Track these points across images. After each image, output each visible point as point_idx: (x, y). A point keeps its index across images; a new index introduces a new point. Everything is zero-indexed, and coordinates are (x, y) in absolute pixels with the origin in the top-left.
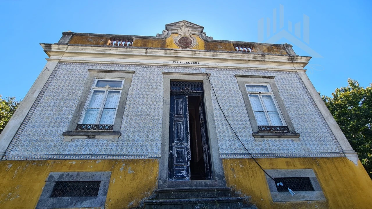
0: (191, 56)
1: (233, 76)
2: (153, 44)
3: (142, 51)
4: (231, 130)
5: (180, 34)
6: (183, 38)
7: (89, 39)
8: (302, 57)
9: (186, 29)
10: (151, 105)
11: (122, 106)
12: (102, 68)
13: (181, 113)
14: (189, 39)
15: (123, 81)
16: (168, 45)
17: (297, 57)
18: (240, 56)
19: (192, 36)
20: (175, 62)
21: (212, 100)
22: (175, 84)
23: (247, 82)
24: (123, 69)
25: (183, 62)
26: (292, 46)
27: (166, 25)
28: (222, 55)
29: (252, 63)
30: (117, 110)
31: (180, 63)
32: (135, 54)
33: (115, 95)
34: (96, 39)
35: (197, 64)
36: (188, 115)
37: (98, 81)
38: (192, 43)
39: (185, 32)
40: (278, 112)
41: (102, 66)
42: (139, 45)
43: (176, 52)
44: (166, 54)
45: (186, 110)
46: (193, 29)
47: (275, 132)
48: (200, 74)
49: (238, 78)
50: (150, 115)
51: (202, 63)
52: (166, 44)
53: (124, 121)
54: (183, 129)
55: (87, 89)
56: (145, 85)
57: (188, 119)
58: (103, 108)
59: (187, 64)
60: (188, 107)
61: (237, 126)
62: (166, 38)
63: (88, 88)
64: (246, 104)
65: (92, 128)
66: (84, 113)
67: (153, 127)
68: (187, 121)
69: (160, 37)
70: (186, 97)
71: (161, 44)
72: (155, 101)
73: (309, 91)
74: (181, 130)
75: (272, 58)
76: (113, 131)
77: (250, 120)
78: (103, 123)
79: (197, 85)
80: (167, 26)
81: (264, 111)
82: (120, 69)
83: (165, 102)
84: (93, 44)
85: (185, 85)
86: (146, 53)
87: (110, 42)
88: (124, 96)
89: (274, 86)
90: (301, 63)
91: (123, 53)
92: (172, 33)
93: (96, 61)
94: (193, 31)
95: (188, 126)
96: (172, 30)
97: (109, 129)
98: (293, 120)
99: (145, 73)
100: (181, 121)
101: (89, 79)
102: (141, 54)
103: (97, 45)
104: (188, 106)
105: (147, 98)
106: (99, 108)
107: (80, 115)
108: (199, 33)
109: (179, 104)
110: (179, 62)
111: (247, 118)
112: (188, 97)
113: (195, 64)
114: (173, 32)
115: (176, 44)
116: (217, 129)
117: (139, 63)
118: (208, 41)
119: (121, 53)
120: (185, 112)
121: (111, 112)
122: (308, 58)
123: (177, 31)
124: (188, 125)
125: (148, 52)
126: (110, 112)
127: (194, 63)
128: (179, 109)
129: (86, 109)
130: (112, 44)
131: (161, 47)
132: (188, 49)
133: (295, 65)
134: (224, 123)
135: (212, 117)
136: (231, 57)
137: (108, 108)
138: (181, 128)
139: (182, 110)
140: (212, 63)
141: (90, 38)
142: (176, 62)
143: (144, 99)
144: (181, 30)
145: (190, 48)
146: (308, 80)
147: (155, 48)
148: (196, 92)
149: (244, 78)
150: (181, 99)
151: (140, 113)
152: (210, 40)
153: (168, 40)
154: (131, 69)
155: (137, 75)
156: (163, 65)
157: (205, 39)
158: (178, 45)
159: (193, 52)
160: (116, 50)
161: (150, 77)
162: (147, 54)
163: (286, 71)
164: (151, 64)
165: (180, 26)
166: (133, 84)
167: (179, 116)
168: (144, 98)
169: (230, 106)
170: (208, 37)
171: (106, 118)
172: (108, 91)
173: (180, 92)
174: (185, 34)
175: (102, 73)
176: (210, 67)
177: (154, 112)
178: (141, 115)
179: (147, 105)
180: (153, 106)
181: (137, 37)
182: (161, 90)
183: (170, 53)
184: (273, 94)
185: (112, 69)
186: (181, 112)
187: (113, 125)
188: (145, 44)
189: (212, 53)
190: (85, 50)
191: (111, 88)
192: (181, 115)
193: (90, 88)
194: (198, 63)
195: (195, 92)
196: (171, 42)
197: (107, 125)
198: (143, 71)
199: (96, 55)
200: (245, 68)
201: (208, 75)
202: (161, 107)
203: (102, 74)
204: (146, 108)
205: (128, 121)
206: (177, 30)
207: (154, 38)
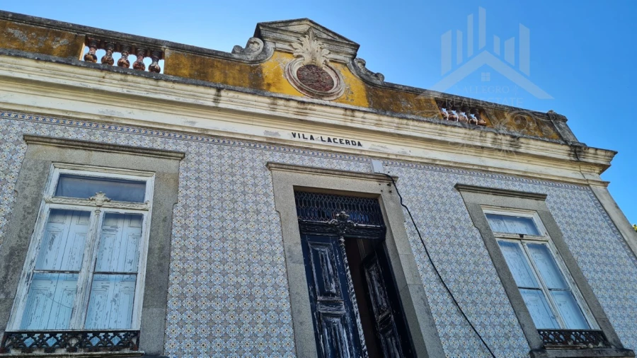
0: (342, 123)
1: (450, 187)
2: (225, 75)
3: (206, 95)
4: (477, 342)
5: (299, 56)
6: (308, 67)
7: (10, 30)
8: (596, 149)
9: (315, 45)
10: (249, 263)
11: (160, 265)
12: (71, 134)
13: (334, 290)
14: (325, 72)
15: (150, 181)
16: (270, 82)
17: (587, 150)
18: (463, 135)
19: (332, 65)
20: (297, 135)
21: (415, 253)
22: (305, 201)
23: (487, 206)
24: (146, 143)
25: (320, 136)
26: (567, 120)
27: (258, 25)
28: (420, 129)
29: (489, 155)
30: (141, 277)
31: (312, 138)
32: (181, 100)
33: (124, 228)
34: (38, 35)
35: (357, 147)
36: (354, 296)
37: (62, 176)
38: (333, 85)
39: (312, 50)
40: (573, 291)
41: (70, 125)
42: (185, 72)
43: (302, 106)
44: (274, 110)
45: (344, 279)
46: (332, 46)
47: (581, 349)
48: (372, 177)
49: (465, 194)
50: (251, 298)
51: (368, 144)
52: (263, 79)
53: (174, 317)
54: (348, 338)
55: (28, 203)
56: (222, 200)
57: (356, 310)
58: (92, 270)
59: (329, 144)
60: (349, 272)
61: (491, 332)
62: (260, 61)
63: (30, 199)
64: (497, 266)
65: (40, 344)
66: (22, 289)
67: (267, 336)
68: (353, 317)
69: (244, 57)
70: (340, 242)
71: (249, 79)
72: (260, 252)
73: (626, 239)
74: (342, 344)
75: (535, 147)
76: (142, 354)
77: (516, 313)
78: (100, 327)
79: (365, 207)
80: (261, 28)
81: (541, 287)
82: (135, 142)
83: (288, 256)
84: (31, 50)
85: (333, 204)
86: (216, 101)
87: (85, 50)
88: (160, 231)
89: (547, 218)
90: (596, 165)
91: (144, 94)
92: (275, 50)
93: (50, 109)
94: (333, 51)
95: (361, 332)
96: (276, 40)
97: (126, 346)
98: (609, 313)
99: (216, 161)
100: (337, 316)
101: (30, 169)
102: (200, 102)
103: (44, 54)
104: (350, 269)
105: (236, 241)
106: (77, 272)
107: (12, 295)
108: (348, 60)
109: (325, 261)
110: (308, 136)
111: (508, 309)
112: (345, 243)
113: (351, 146)
114: (279, 45)
115: (292, 84)
116: (442, 339)
117: (196, 128)
118: (373, 85)
119: (135, 92)
120: (345, 287)
121: (114, 287)
122: (609, 154)
123: (291, 45)
124: (360, 326)
125: (222, 98)
126: (111, 286)
127: (347, 142)
128: (327, 277)
129: (29, 276)
130: (95, 58)
131: (250, 87)
132: (326, 101)
133: (584, 168)
134: (457, 323)
135: (425, 304)
136: (440, 135)
137: (110, 273)
138: (340, 337)
139: (335, 280)
140: (394, 148)
141: (15, 28)
142: (301, 136)
143: (226, 245)
144: (302, 44)
145: (332, 98)
146: (617, 210)
147: (237, 88)
148: (366, 228)
149: (478, 194)
150: (326, 246)
151: (222, 291)
152: (379, 82)
153: (268, 68)
154: (170, 146)
155: (192, 165)
156: (265, 140)
157: (365, 77)
158: (298, 87)
159: (349, 113)
160: (121, 80)
161: (233, 175)
162: (220, 105)
163: (566, 182)
164: (232, 136)
165: (297, 33)
166: (184, 192)
167: (330, 298)
168: (224, 239)
169: (462, 272)
170: (372, 73)
171: (101, 309)
172: (102, 214)
173: (323, 225)
174: (314, 58)
175: (73, 150)
176: (390, 157)
177: (263, 286)
178: (224, 298)
179: (237, 262)
180: (257, 269)
181: (176, 47)
182: (271, 218)
183: (286, 108)
184: (550, 241)
185: (106, 140)
186: (333, 286)
187: (138, 332)
188: (204, 73)
189: (396, 120)
190: (11, 67)
191: (113, 203)
192: (333, 295)
193: (37, 201)
194: (359, 144)
195: (361, 228)
196: (277, 74)
197: (116, 333)
198: (210, 156)
199: (45, 89)
200: (475, 167)
201: (391, 180)
202: (281, 270)
203: (79, 155)
204: (237, 274)
205: (185, 317)
206: (289, 42)
207: (226, 57)
